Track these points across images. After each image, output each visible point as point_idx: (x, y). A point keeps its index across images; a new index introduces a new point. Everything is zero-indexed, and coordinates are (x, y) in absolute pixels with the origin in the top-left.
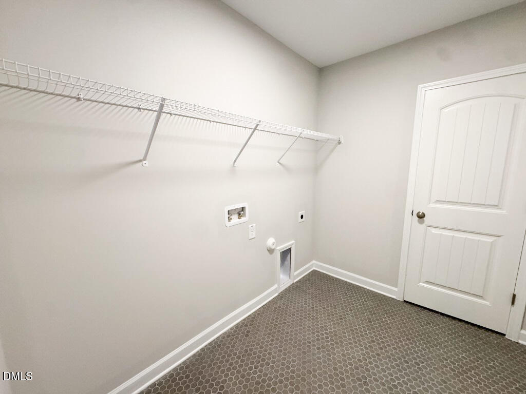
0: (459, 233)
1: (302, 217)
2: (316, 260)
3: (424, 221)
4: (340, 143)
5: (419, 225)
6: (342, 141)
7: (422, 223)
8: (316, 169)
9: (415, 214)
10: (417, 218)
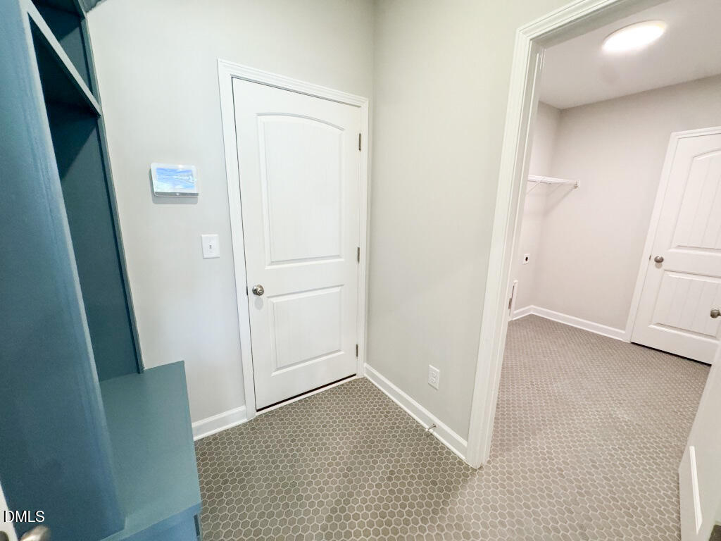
0: (698, 277)
1: (527, 259)
2: (535, 305)
3: (662, 265)
4: (576, 186)
5: (656, 269)
6: (578, 185)
7: (659, 267)
8: (546, 212)
9: (653, 258)
10: (655, 263)
